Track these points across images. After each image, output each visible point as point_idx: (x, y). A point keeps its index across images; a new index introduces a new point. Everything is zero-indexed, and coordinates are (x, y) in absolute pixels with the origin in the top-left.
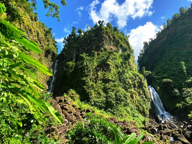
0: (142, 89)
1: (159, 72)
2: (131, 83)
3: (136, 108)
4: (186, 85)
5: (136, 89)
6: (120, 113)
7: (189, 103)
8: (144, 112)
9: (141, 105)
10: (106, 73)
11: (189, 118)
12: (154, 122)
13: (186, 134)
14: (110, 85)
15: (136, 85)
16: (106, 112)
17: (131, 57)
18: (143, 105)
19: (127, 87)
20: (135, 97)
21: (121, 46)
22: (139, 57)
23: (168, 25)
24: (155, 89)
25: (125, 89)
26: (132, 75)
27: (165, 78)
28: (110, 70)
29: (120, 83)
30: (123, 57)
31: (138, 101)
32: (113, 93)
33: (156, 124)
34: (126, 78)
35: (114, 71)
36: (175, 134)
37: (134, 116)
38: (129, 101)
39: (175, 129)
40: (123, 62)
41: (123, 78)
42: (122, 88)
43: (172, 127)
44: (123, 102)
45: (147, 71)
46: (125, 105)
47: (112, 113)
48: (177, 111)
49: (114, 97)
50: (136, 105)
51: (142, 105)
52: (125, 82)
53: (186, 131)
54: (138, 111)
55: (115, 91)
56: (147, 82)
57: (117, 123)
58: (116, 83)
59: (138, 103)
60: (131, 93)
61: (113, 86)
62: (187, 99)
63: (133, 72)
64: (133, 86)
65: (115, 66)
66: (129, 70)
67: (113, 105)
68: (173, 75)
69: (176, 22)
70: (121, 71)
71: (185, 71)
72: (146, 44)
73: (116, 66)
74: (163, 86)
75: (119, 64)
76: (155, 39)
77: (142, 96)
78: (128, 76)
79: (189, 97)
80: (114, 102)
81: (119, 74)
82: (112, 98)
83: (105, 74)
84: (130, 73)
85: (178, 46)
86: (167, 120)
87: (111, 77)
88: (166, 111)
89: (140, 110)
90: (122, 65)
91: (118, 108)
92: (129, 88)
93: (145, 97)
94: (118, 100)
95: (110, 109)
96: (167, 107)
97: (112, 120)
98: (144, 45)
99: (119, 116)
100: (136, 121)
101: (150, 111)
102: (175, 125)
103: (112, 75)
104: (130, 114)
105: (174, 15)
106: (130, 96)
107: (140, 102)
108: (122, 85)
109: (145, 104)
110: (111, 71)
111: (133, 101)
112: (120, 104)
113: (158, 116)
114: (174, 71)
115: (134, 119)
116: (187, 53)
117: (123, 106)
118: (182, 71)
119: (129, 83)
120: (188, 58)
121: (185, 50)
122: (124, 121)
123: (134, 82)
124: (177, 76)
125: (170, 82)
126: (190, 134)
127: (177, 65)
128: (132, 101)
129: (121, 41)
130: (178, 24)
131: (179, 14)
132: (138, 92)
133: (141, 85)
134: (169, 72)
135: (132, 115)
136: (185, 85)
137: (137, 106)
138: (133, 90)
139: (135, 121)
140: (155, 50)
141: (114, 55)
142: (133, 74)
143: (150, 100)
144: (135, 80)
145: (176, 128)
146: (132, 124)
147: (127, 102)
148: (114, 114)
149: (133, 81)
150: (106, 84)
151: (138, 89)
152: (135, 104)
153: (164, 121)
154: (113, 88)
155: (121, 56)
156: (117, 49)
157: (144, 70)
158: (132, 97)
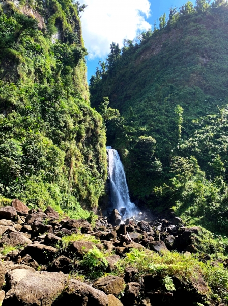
0: (94, 147)
2: (72, 127)
3: (73, 189)
5: (81, 145)
7: (177, 186)
8: (90, 201)
9: (84, 184)
11: (172, 213)
12: (106, 223)
13: (167, 240)
14: (9, 119)
15: (83, 134)
17: (81, 61)
18: (90, 183)
19: (59, 136)
20: (76, 164)
21: (59, 22)
23: (169, 23)
24: (120, 154)
25: (52, 139)
26: (76, 109)
27: (142, 133)
28: (18, 76)
29: (42, 121)
30: (58, 55)
31: (81, 175)
33: (108, 226)
34: (62, 112)
35: (28, 82)
38: (59, 170)
39: (148, 232)
40: (59, 67)
41: (54, 110)
42: (45, 136)
43: (143, 230)
44: (43, 171)
46: (47, 179)
49: (21, 153)
50: (74, 183)
51: (88, 184)
52: (56, 120)
53: (166, 235)
54: (76, 197)
55: (25, 139)
58: (31, 119)
59: (79, 179)
60: (66, 152)
61: (18, 126)
62: (172, 179)
63: (81, 103)
64: (75, 136)
65: (33, 70)
66: (72, 94)
67: (14, 175)
68: (158, 131)
69: (186, 23)
70: (50, 90)
71: (180, 127)
73: (38, 71)
74: (137, 150)
75: (46, 69)
76: (137, 45)
77: (90, 164)
78: (66, 107)
81: (42, 96)
82: (15, 156)
84: (72, 102)
85: (178, 74)
86: (132, 218)
87: (17, 98)
89: (81, 196)
90: (55, 76)
91: (26, 184)
92: (64, 139)
93: (97, 169)
94: (32, 162)
101: (101, 199)
104: (58, 202)
105: (186, 6)
106: (63, 159)
107: (85, 178)
108: (48, 129)
109: (94, 183)
110: (21, 81)
111: (69, 173)
112: (35, 173)
113: (116, 211)
114: (162, 124)
116: (190, 93)
117: (43, 179)
118: (174, 126)
119: (65, 126)
120: (189, 103)
121: (187, 86)
123: (80, 128)
124: (164, 133)
125: (152, 143)
126: (174, 240)
127: (168, 112)
128: (67, 172)
130: (187, 29)
132: (83, 154)
133: (92, 140)
134: (153, 123)
135: (61, 204)
137: (75, 186)
138: (73, 146)
141: (36, 40)
142: (80, 108)
143: (106, 177)
144: (83, 123)
145: (149, 230)
147: (53, 172)
149: (77, 125)
151: (85, 148)
152: (72, 180)
154: (18, 130)
155: (55, 49)
156: (45, 26)
157: (106, 104)
158: (68, 162)
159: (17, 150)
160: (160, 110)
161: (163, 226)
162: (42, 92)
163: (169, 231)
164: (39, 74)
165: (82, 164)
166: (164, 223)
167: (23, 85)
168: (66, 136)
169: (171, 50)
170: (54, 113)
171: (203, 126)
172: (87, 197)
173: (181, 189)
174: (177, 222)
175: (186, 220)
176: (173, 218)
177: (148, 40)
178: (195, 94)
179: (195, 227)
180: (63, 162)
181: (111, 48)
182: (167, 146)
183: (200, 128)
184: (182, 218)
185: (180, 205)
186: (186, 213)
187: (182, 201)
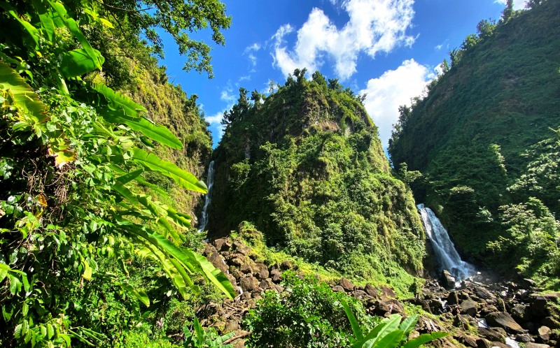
0: (403, 212)
1: (440, 172)
2: (376, 200)
3: (393, 255)
4: (508, 198)
5: (389, 213)
6: (356, 270)
7: (518, 238)
8: (412, 264)
9: (402, 249)
10: (318, 182)
11: (519, 273)
13: (514, 310)
14: (328, 207)
16: (325, 269)
17: (373, 142)
18: (408, 247)
19: (368, 211)
20: (389, 231)
21: (348, 120)
22: (390, 141)
23: (453, 64)
24: (434, 210)
25: (363, 215)
26: (377, 183)
27: (455, 184)
28: (327, 174)
29: (351, 202)
30: (354, 144)
32: (338, 225)
33: (441, 290)
34: (366, 190)
35: (335, 175)
36: (488, 312)
37: (388, 275)
38: (374, 241)
39: (488, 300)
40: (356, 154)
41: (359, 190)
42: (356, 214)
43: (480, 297)
44: (361, 245)
45: (411, 172)
46: (366, 251)
47: (338, 270)
48: (490, 258)
49: (340, 233)
50: (392, 250)
51: (406, 248)
52: (362, 198)
53: (513, 303)
54: (398, 262)
55: (342, 220)
56: (413, 197)
57: (351, 291)
58: (343, 203)
59: (396, 245)
60: (377, 223)
61: (335, 211)
62: (511, 229)
63: (381, 177)
64: (381, 208)
65: (336, 165)
66: (371, 171)
67: (339, 253)
68: (474, 176)
69: (473, 56)
70: (352, 175)
71: (503, 166)
72: (404, 111)
74: (453, 203)
75: (346, 160)
76: (425, 99)
77: (404, 228)
78: (368, 184)
79: (517, 226)
80: (341, 245)
81: (347, 182)
82: (337, 236)
83: (316, 185)
84: (372, 179)
86: (468, 280)
87: (330, 190)
88: (463, 260)
89: (402, 261)
90: (353, 162)
91: (350, 259)
92: (373, 213)
93: (411, 231)
94: (350, 239)
95: (332, 261)
96: (466, 251)
97: (339, 284)
98: (402, 113)
99: (354, 276)
100: (395, 285)
101: (425, 261)
102: (488, 292)
103: (332, 184)
104: (380, 271)
105: (467, 41)
106: (376, 230)
108: (358, 207)
109: (413, 245)
110: (330, 177)
111: (385, 241)
112: (355, 248)
113: (446, 272)
114: (477, 167)
115: (388, 282)
116: (505, 122)
117: (362, 252)
118: (494, 166)
119: (371, 201)
120: (508, 134)
121: (498, 117)
122: (367, 287)
123: (384, 199)
124: (483, 177)
125: (469, 193)
126: (525, 310)
127: (481, 152)
128: (383, 241)
129: (348, 108)
130: (476, 60)
131: (477, 36)
132: (394, 220)
133: (399, 205)
134: (465, 170)
135: (383, 272)
136: (503, 198)
137: (394, 251)
138: (382, 216)
139: (391, 285)
140: (428, 123)
141: (335, 142)
145: (489, 297)
146: (384, 294)
147: (369, 244)
148: (343, 272)
149: (381, 197)
150: (320, 205)
152: (389, 246)
153: (461, 282)
154: (335, 214)
155: (350, 141)
156: (339, 127)
157: (404, 169)
158: (381, 231)
159: (338, 231)
160: (470, 153)
161: (509, 291)
162: (346, 179)
164: (342, 166)
165: (395, 230)
166: (510, 286)
167: (332, 179)
168: (374, 209)
169: (465, 88)
170: (359, 193)
171: (536, 156)
172: (409, 261)
174: (528, 286)
175: (541, 282)
176: (522, 281)
177: (435, 89)
179: (552, 293)
180: (377, 232)
181: (400, 111)
182: (491, 190)
183: (533, 160)
184: (535, 279)
185: (528, 262)
186: (539, 273)
187: (530, 258)
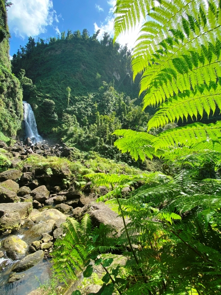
0: (13, 100)
5: (3, 96)
7: (65, 128)
8: (10, 132)
9: (6, 121)
12: (22, 145)
15: (5, 90)
18: (10, 121)
31: (3, 115)
39: (47, 150)
45: (27, 78)
48: (51, 135)
51: (8, 122)
56: (23, 94)
59: (2, 118)
62: (63, 125)
63: (4, 68)
69: (76, 42)
71: (69, 99)
76: (47, 45)
85: (70, 70)
86: (39, 143)
89: (3, 128)
93: (16, 113)
98: (30, 42)
101: (19, 132)
102: (48, 147)
105: (77, 32)
107: (6, 118)
109: (14, 121)
114: (59, 95)
116: (75, 82)
120: (74, 88)
123: (2, 85)
127: (62, 89)
132: (5, 102)
134: (54, 93)
140: (43, 60)
142: (3, 71)
144: (5, 82)
151: (6, 99)
153: (35, 144)
157: (23, 74)
160: (58, 87)
161: (56, 147)
163: (59, 149)
165: (4, 108)
166: (57, 146)
169: (67, 55)
172: (8, 130)
173: (67, 130)
174: (64, 146)
175: (68, 144)
176: (62, 144)
177: (54, 43)
178: (78, 83)
179: (72, 148)
182: (61, 107)
184: (66, 144)
185: (66, 137)
186: (68, 141)
